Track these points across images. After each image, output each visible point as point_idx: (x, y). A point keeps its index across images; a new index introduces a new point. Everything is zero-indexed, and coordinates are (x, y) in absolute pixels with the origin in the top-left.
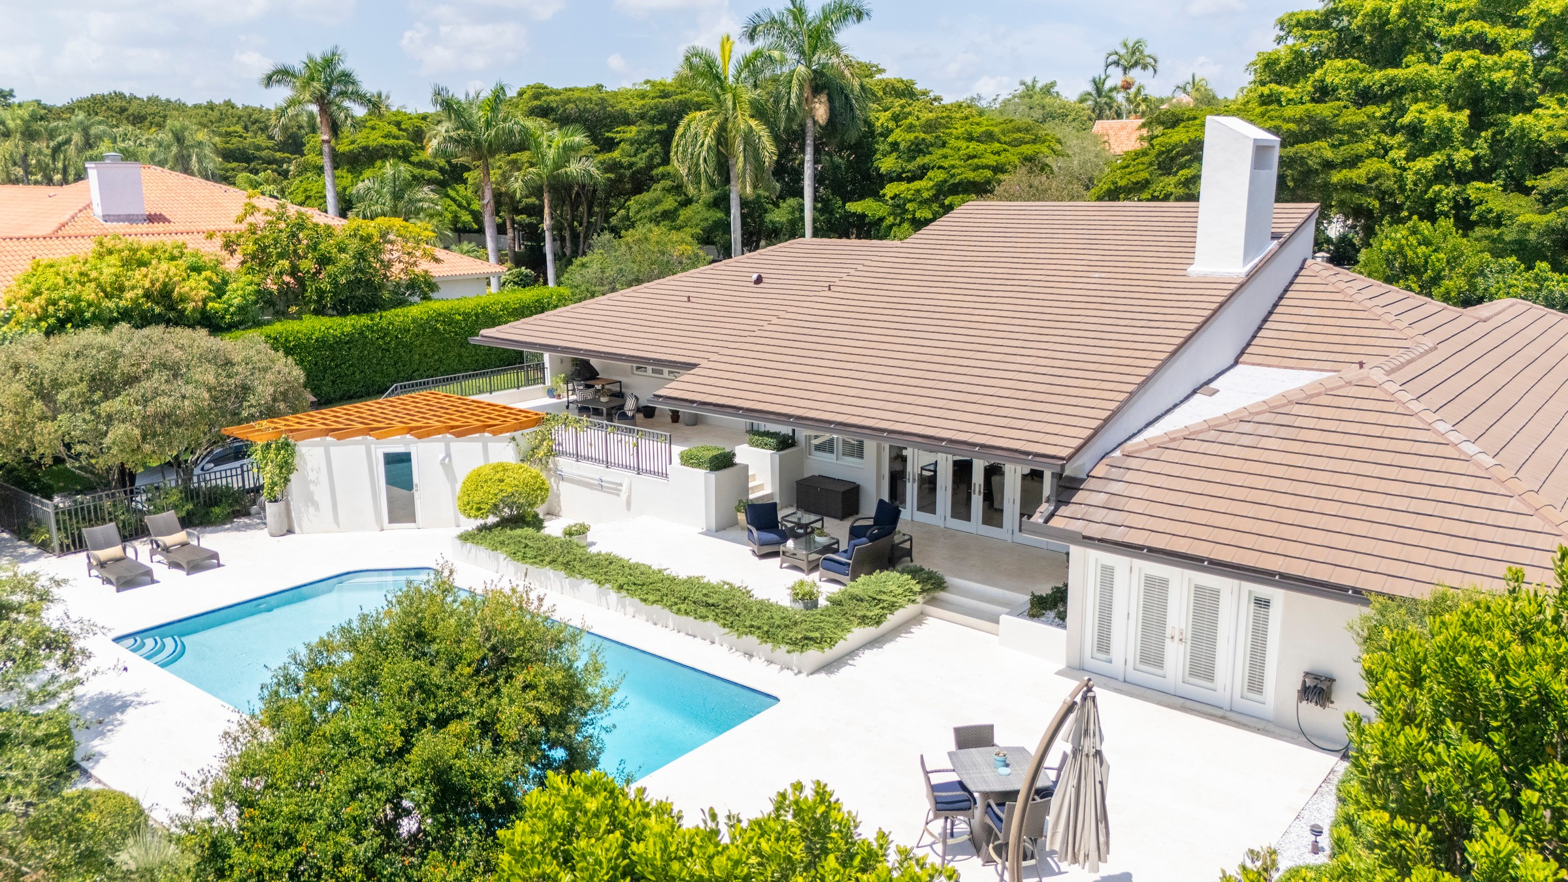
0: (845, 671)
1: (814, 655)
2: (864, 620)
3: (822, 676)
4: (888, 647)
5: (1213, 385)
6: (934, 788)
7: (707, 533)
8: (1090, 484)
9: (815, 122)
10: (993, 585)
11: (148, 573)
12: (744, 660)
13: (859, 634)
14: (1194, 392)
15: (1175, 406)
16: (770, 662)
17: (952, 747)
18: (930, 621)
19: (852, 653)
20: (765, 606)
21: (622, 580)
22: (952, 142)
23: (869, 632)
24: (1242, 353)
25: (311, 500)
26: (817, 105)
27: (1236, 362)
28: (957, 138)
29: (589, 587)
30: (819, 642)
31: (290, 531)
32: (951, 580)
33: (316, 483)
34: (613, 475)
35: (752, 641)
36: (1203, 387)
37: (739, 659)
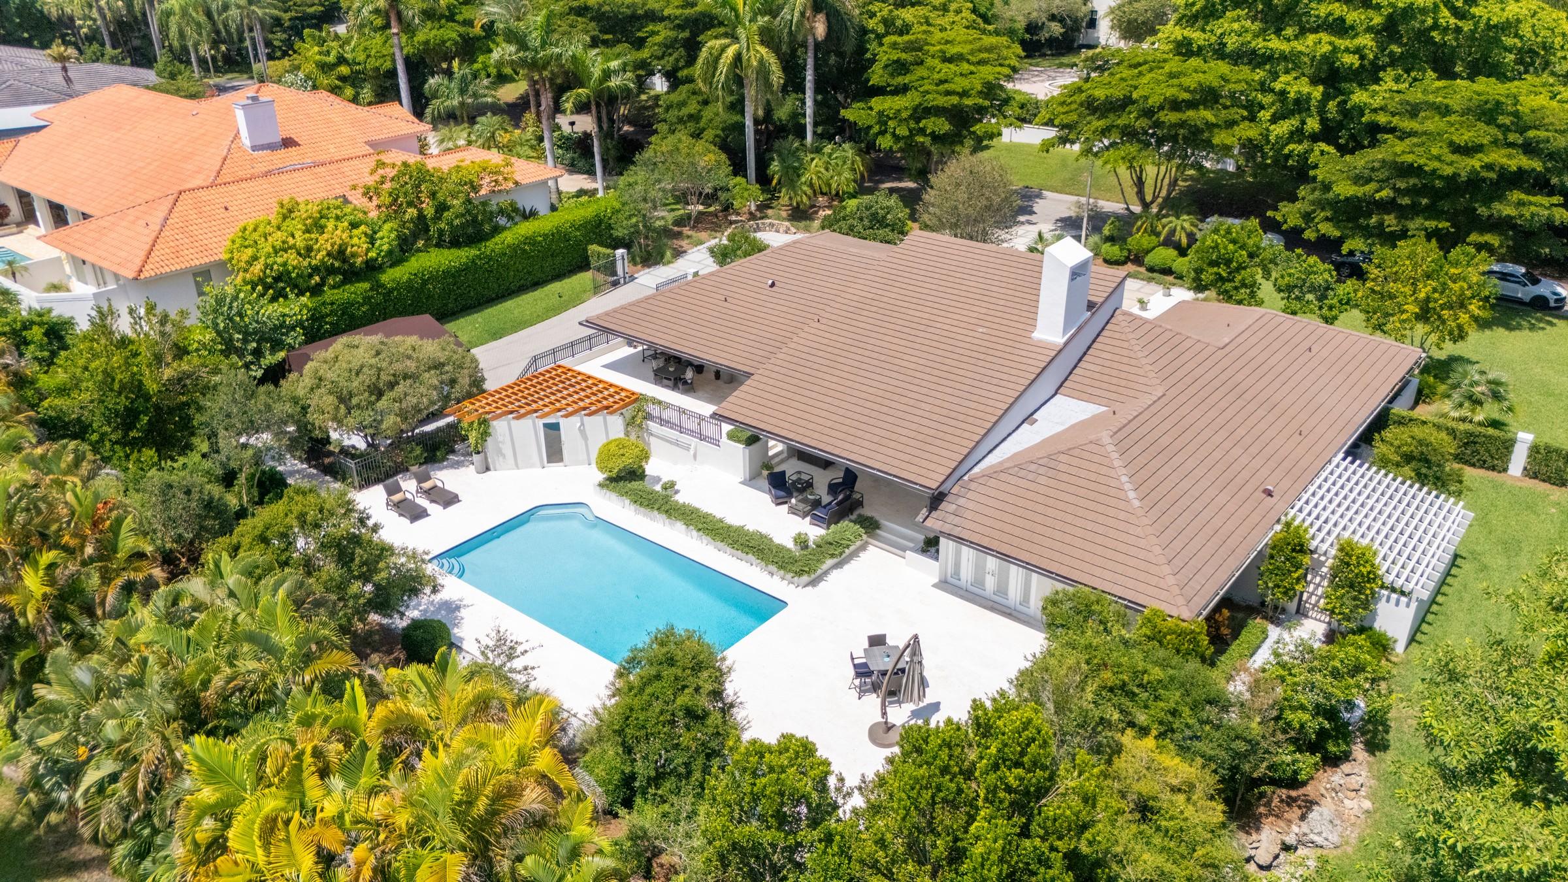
0: (822, 584)
1: (805, 578)
2: (832, 556)
3: (810, 588)
4: (846, 567)
5: (1035, 416)
6: (855, 666)
7: (742, 483)
8: (949, 498)
9: (815, 40)
10: (906, 527)
11: (425, 510)
12: (769, 577)
13: (830, 562)
14: (1023, 422)
15: (1009, 435)
16: (783, 579)
17: (866, 645)
18: (871, 548)
19: (826, 573)
20: (781, 548)
21: (700, 526)
22: (929, 62)
23: (835, 560)
24: (1061, 386)
25: (500, 453)
26: (817, 25)
27: (1056, 393)
28: (933, 57)
29: (680, 526)
30: (808, 573)
31: (488, 469)
32: (885, 523)
33: (503, 443)
34: (685, 438)
35: (773, 568)
36: (1029, 418)
37: (765, 576)
